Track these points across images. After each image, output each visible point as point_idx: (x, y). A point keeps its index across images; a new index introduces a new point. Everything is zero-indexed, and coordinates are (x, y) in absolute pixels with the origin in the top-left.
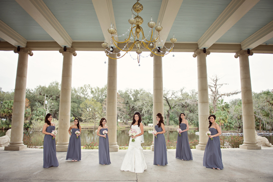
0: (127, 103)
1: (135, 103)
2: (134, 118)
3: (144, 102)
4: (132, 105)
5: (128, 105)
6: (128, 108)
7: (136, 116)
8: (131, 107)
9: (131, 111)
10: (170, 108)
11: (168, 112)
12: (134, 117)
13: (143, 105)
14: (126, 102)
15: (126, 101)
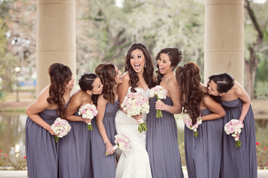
0: (100, 17)
1: (130, 18)
2: (128, 62)
3: (164, 13)
4: (116, 26)
5: (102, 25)
6: (103, 35)
7: (137, 53)
8: (114, 34)
9: (114, 49)
10: (261, 36)
11: (251, 51)
12: (129, 57)
13: (159, 24)
14: (95, 15)
15: (96, 9)
